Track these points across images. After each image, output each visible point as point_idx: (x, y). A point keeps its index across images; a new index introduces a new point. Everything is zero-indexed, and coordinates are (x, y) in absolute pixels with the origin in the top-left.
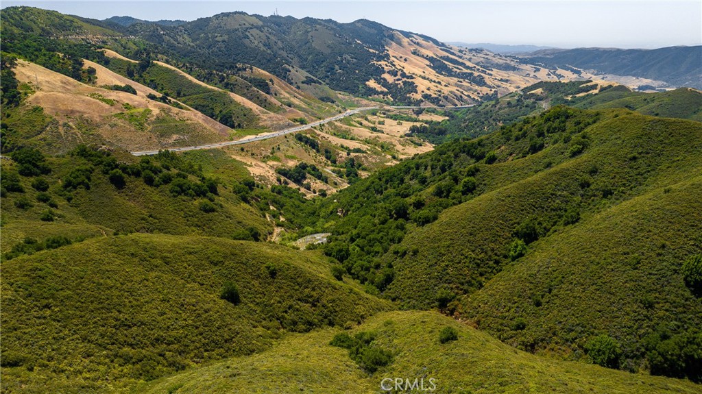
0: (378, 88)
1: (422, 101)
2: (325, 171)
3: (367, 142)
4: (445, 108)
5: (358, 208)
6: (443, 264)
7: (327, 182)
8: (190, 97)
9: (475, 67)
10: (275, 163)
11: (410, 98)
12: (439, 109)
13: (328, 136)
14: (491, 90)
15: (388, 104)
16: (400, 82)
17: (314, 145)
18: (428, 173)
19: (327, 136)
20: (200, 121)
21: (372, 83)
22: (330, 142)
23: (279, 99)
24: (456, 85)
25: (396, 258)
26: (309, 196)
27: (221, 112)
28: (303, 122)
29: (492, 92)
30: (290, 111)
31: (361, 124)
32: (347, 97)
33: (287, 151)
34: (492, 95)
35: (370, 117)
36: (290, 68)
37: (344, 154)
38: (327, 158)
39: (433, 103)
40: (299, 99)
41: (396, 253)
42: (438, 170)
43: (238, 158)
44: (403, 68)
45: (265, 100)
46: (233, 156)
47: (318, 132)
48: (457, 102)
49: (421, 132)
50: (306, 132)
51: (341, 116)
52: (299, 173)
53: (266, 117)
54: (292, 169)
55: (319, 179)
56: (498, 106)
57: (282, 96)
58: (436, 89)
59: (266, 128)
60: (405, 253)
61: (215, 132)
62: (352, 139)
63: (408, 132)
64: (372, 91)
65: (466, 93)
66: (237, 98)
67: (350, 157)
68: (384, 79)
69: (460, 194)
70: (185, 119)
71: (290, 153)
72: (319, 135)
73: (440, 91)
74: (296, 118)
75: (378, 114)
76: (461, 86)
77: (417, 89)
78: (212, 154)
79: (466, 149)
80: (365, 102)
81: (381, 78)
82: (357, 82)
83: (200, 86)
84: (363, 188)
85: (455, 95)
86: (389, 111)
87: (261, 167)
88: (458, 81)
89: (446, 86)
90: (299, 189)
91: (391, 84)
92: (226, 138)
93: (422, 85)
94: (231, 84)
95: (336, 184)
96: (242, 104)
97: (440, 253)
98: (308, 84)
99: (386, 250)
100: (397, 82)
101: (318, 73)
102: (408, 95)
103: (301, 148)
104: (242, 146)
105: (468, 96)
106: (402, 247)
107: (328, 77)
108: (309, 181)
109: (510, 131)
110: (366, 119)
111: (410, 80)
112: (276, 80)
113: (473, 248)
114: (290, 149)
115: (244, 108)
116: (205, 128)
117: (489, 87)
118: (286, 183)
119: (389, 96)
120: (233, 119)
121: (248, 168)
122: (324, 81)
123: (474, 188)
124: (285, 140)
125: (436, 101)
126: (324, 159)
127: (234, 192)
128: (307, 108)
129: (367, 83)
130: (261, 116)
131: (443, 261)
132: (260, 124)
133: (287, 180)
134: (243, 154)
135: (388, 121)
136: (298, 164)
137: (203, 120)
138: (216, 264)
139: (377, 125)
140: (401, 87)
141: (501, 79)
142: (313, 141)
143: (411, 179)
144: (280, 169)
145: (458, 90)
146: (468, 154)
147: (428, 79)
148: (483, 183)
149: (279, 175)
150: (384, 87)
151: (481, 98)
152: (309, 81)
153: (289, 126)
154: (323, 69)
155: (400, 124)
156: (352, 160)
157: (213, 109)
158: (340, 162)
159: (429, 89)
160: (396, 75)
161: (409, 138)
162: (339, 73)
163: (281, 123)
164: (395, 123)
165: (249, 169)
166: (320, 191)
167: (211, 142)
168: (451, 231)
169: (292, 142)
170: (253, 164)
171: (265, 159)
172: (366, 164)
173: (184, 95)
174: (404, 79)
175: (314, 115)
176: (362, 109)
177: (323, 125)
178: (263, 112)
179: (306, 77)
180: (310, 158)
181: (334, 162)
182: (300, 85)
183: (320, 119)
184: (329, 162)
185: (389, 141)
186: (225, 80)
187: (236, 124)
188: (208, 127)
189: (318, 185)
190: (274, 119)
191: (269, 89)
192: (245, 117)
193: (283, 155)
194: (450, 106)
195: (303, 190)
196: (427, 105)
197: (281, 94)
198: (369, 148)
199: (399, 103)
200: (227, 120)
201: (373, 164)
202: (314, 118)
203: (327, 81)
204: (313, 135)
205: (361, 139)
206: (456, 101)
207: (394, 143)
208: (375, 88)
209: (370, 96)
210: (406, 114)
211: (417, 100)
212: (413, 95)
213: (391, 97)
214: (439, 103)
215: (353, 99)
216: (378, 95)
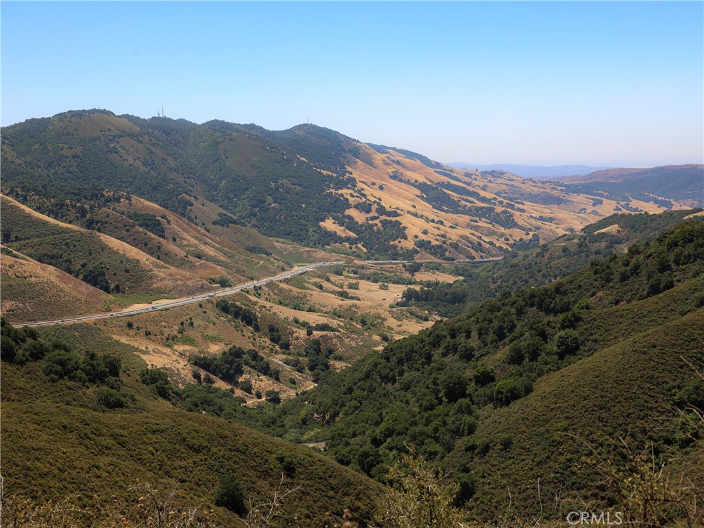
0: (341, 231)
1: (416, 252)
2: (273, 362)
3: (336, 314)
4: (455, 262)
5: (356, 408)
6: (562, 459)
7: (277, 379)
8: (28, 241)
9: (495, 199)
10: (187, 348)
11: (395, 247)
12: (446, 264)
13: (272, 305)
14: (527, 234)
15: (359, 257)
16: (376, 221)
17: (247, 319)
18: (474, 342)
19: (268, 305)
20: (53, 279)
21: (329, 225)
22: (275, 314)
23: (182, 247)
24: (468, 226)
25: (472, 458)
26: (251, 402)
27: (83, 266)
28: (224, 284)
29: (530, 237)
30: (201, 266)
31: (321, 287)
32: (289, 247)
33: (205, 328)
34: (530, 241)
35: (333, 278)
36: (192, 200)
37: (302, 333)
38: (272, 340)
39: (434, 254)
40: (213, 247)
41: (471, 448)
42: (491, 336)
43: (123, 340)
44: (380, 199)
45: (159, 248)
46: (114, 336)
47: (253, 299)
48: (474, 253)
49: (422, 299)
50: (233, 297)
51: (287, 275)
52: (231, 363)
53: (164, 274)
54: (218, 357)
55: (265, 374)
56: (547, 255)
57: (186, 243)
58: (437, 232)
59: (165, 292)
60: (486, 449)
61: (79, 297)
62: (310, 310)
63: (400, 300)
64: (331, 237)
65: (487, 239)
66: (114, 243)
67: (312, 337)
68: (350, 218)
69: (556, 357)
70: (25, 275)
71: (211, 332)
72: (255, 304)
73: (443, 236)
74: (212, 277)
75: (345, 273)
76: (477, 228)
77: (407, 232)
78: (76, 334)
79: (536, 300)
80: (320, 254)
81: (345, 217)
82: (305, 223)
83: (45, 223)
84: (358, 375)
85: (470, 242)
86: (363, 267)
87: (165, 354)
88: (471, 220)
89: (451, 227)
90: (233, 392)
91: (362, 225)
92: (99, 306)
93: (414, 227)
94: (97, 222)
95: (293, 382)
96: (121, 252)
97: (553, 441)
98: (223, 225)
99: (449, 448)
100: (371, 222)
101: (237, 209)
102: (392, 243)
103: (227, 323)
104: (129, 319)
105: (491, 243)
106: (479, 439)
107: (255, 215)
108: (248, 376)
109: (608, 267)
110: (328, 280)
111: (393, 219)
112: (171, 217)
113: (610, 430)
114: (211, 325)
115: (124, 259)
116: (62, 291)
117: (523, 229)
118: (209, 381)
119: (359, 245)
120: (107, 277)
121: (141, 356)
122: (249, 222)
123: (577, 348)
124: (200, 310)
125: (438, 251)
126: (268, 342)
127: (144, 382)
128: (228, 261)
129: (322, 224)
130: (156, 271)
131: (561, 454)
132: (155, 286)
133: (211, 376)
134: (132, 332)
135: (363, 283)
136: (227, 349)
137: (58, 276)
138: (198, 451)
139: (346, 289)
140: (379, 229)
141: (541, 217)
142: (248, 311)
143: (444, 355)
144: (197, 357)
145: (473, 234)
146: (540, 307)
147: (422, 217)
148: (592, 338)
149: (196, 368)
150: (351, 230)
151: (512, 246)
152: (224, 221)
153: (203, 289)
154: (246, 202)
155: (385, 288)
156: (317, 342)
157: (70, 261)
158: (296, 347)
159: (425, 232)
160: (368, 211)
161: (405, 308)
162: (274, 208)
163: (190, 283)
164: (376, 286)
165: (145, 357)
166: (269, 393)
167: (72, 313)
168: (566, 404)
169: (212, 313)
170: (150, 349)
171: (170, 341)
172: (341, 350)
173: (17, 239)
174: (383, 217)
175: (242, 273)
176: (319, 265)
177: (260, 288)
178: (158, 266)
179: (220, 215)
180: (245, 339)
181: (286, 346)
182: (211, 226)
183: (252, 279)
184: (277, 347)
185: (373, 311)
186: (88, 216)
187: (112, 286)
188: (67, 288)
189: (264, 383)
190: (178, 277)
191: (164, 231)
192: (127, 274)
193: (199, 335)
194: (463, 259)
195: (239, 393)
196: (425, 258)
197: (184, 239)
198: (342, 324)
199: (377, 256)
200: (95, 278)
201: (352, 348)
202: (243, 278)
203: (254, 221)
204: (246, 303)
205: (325, 309)
206: (472, 251)
207: (382, 316)
208: (335, 232)
209: (329, 245)
210: (393, 272)
211: (407, 250)
212: (400, 242)
213: (363, 246)
214: (444, 255)
215: (301, 250)
216: (340, 243)
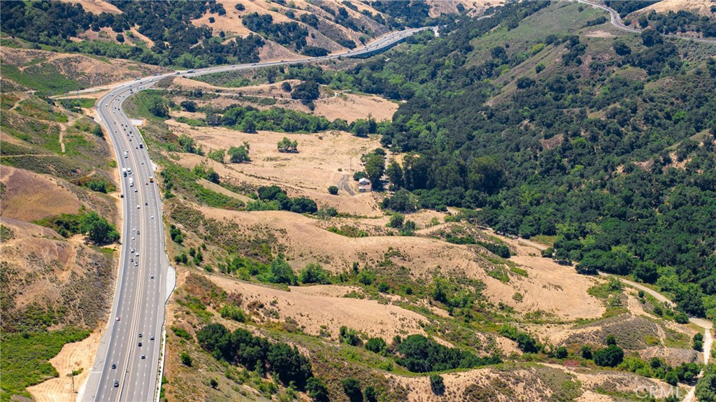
1: (260, 43)
4: (333, 57)
11: (206, 32)
15: (154, 61)
62: (311, 278)
102: (197, 23)
119: (134, 30)
155: (289, 148)
190: (44, 256)
194: (340, 51)
196: (278, 54)
207: (470, 275)
208: (80, 6)
209: (74, 35)
210: (266, 102)
211: (239, 40)
212: (212, 20)
213: (141, 32)
214: (304, 43)
215: (51, 59)
216: (96, 29)
